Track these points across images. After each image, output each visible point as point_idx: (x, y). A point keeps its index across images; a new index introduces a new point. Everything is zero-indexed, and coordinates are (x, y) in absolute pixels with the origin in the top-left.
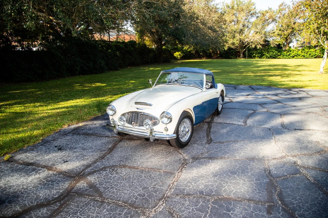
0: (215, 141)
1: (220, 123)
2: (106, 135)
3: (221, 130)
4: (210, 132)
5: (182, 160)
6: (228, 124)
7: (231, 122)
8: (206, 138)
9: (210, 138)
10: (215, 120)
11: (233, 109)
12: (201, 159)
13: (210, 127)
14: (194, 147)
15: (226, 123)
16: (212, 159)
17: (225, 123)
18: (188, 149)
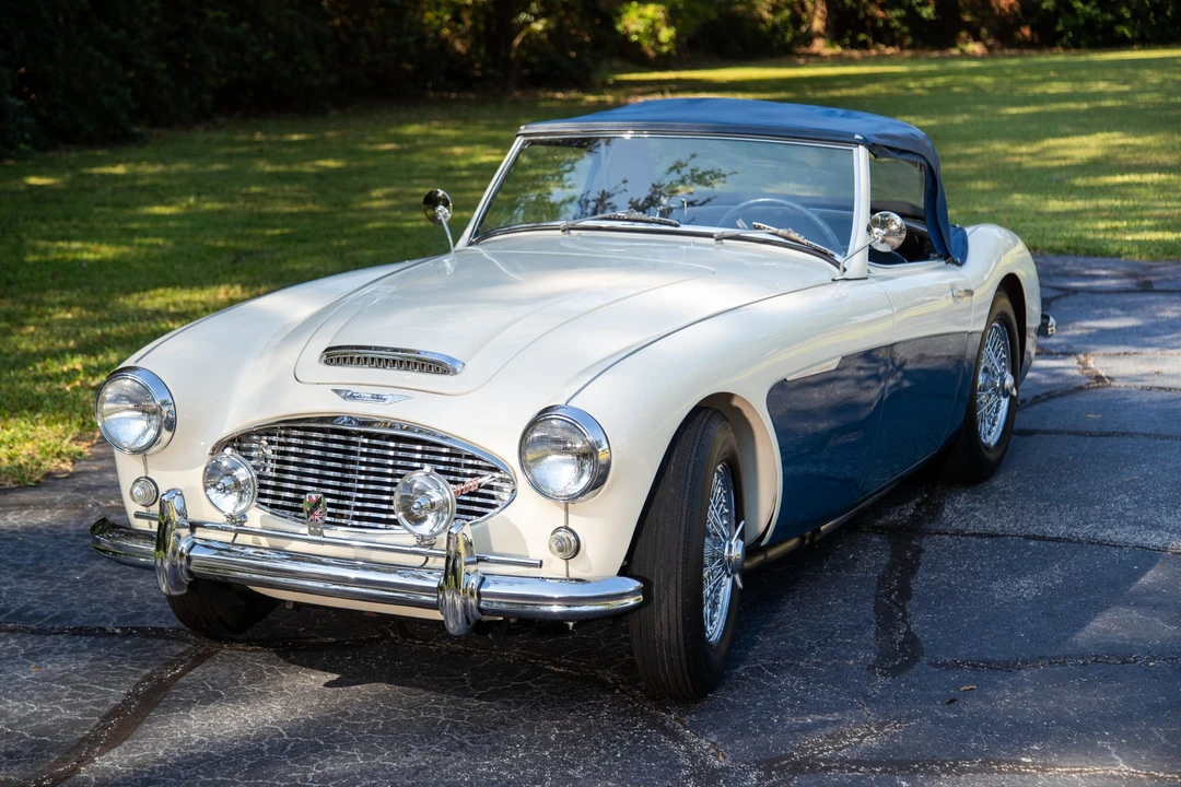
0: (942, 658)
1: (990, 536)
2: (77, 622)
3: (995, 586)
4: (905, 593)
5: (684, 772)
6: (1058, 539)
7: (1083, 532)
8: (871, 633)
9: (908, 633)
10: (948, 513)
11: (1107, 435)
12: (829, 769)
13: (905, 566)
14: (774, 692)
15: (1043, 538)
16: (916, 771)
17: (1034, 538)
18: (732, 706)
